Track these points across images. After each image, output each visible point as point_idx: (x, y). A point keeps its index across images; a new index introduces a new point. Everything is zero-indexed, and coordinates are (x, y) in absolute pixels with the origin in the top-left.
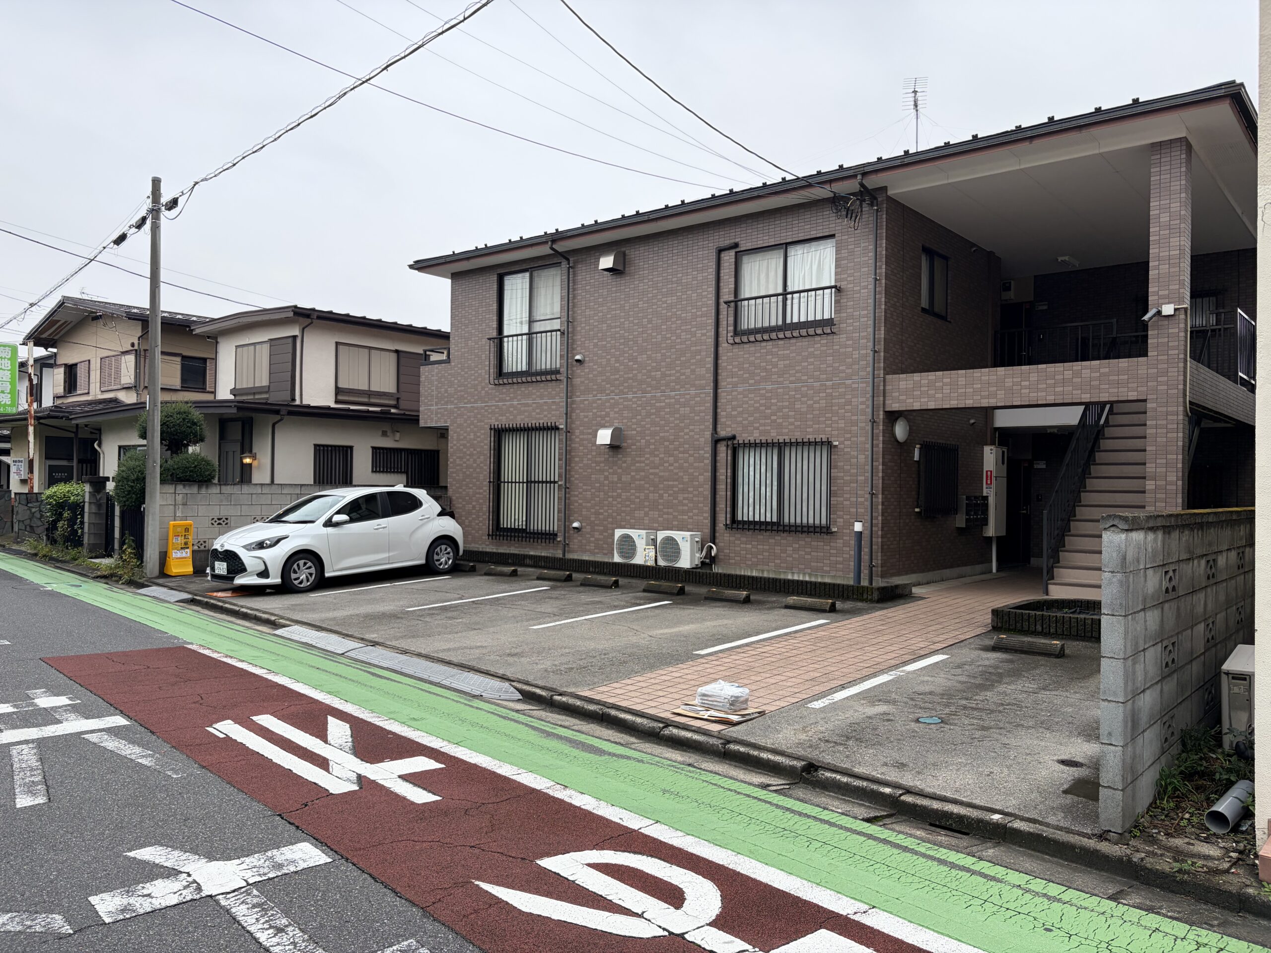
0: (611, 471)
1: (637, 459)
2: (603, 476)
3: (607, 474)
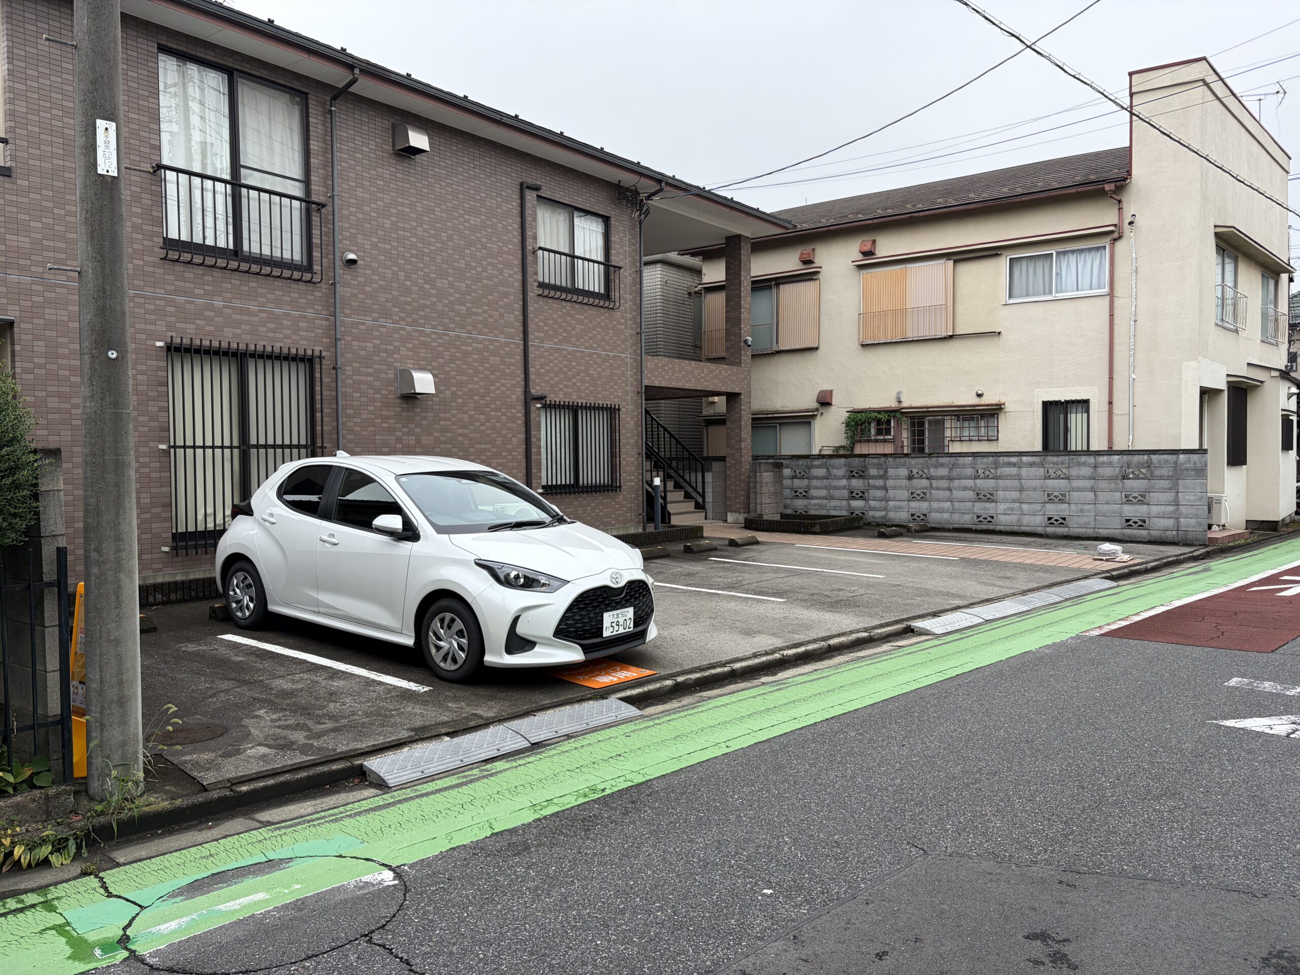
0: (406, 430)
1: (441, 415)
2: (394, 437)
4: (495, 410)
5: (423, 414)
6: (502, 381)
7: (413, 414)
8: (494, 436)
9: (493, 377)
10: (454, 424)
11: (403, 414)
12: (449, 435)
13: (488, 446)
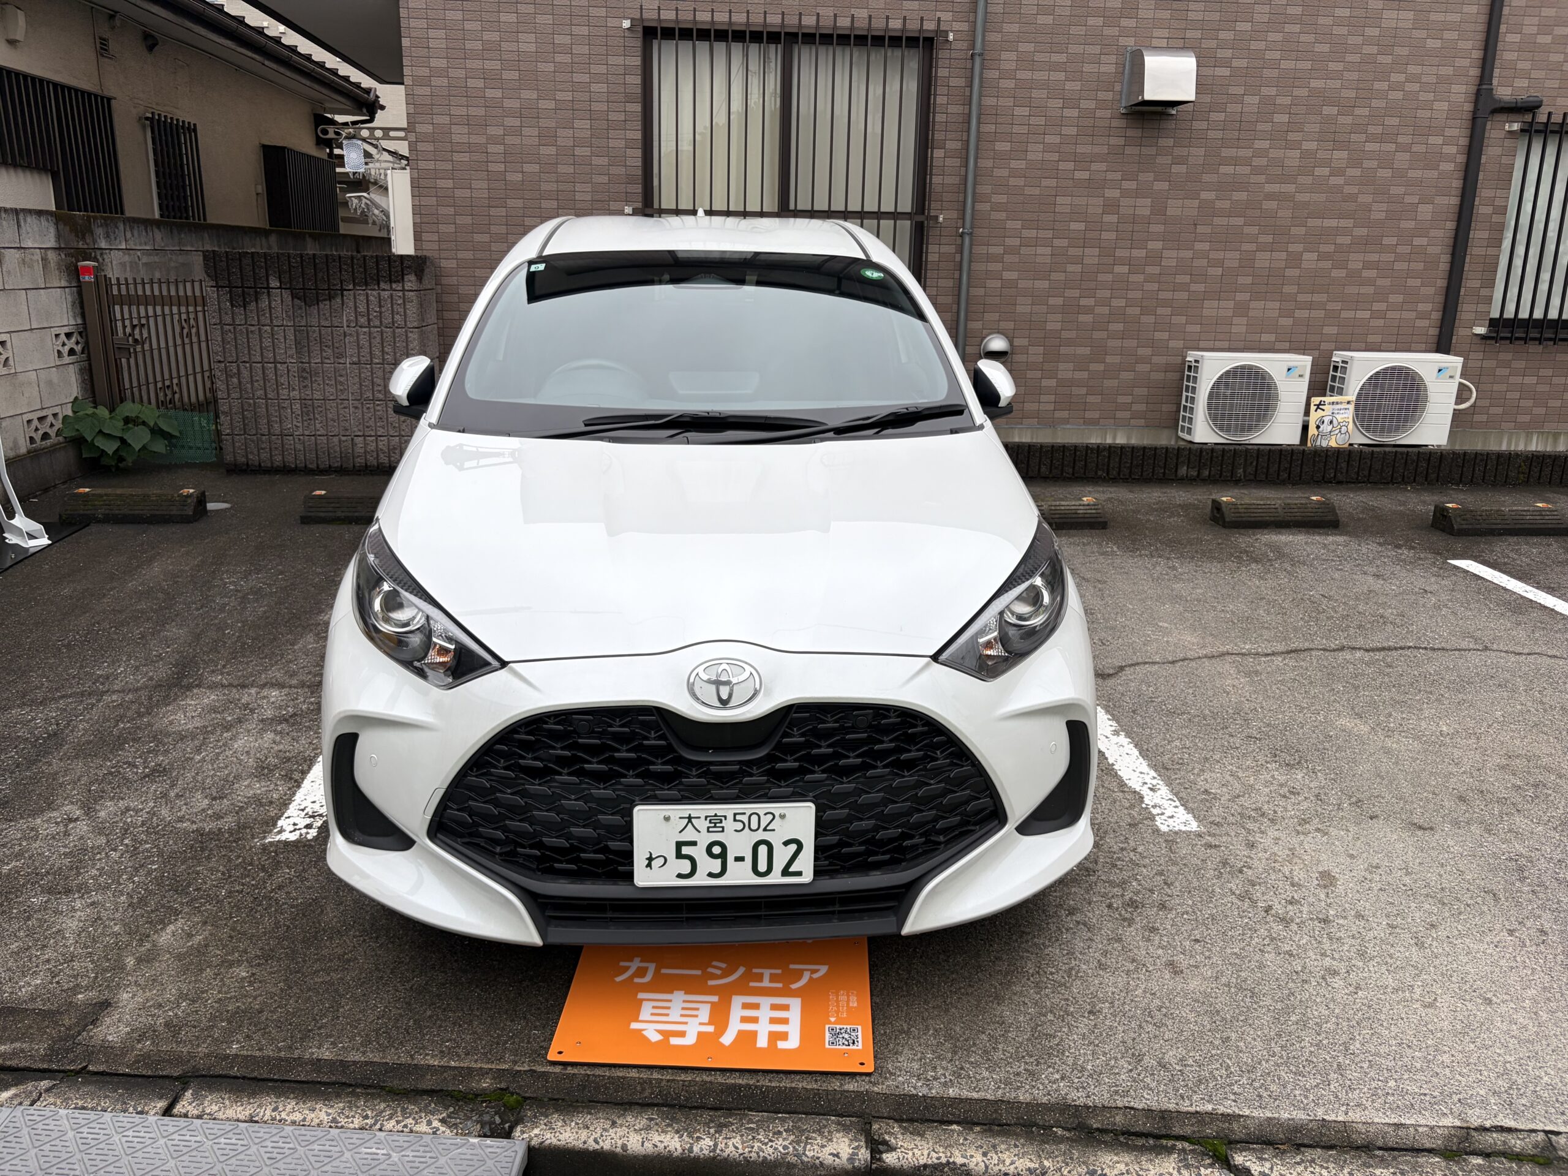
0: (1131, 185)
1: (1226, 152)
2: (1101, 201)
3: (1116, 193)
4: (1381, 139)
5: (1177, 151)
6: (1412, 69)
7: (1152, 151)
8: (1363, 199)
9: (1388, 59)
10: (1257, 171)
11: (1129, 150)
12: (1243, 196)
13: (1349, 223)
